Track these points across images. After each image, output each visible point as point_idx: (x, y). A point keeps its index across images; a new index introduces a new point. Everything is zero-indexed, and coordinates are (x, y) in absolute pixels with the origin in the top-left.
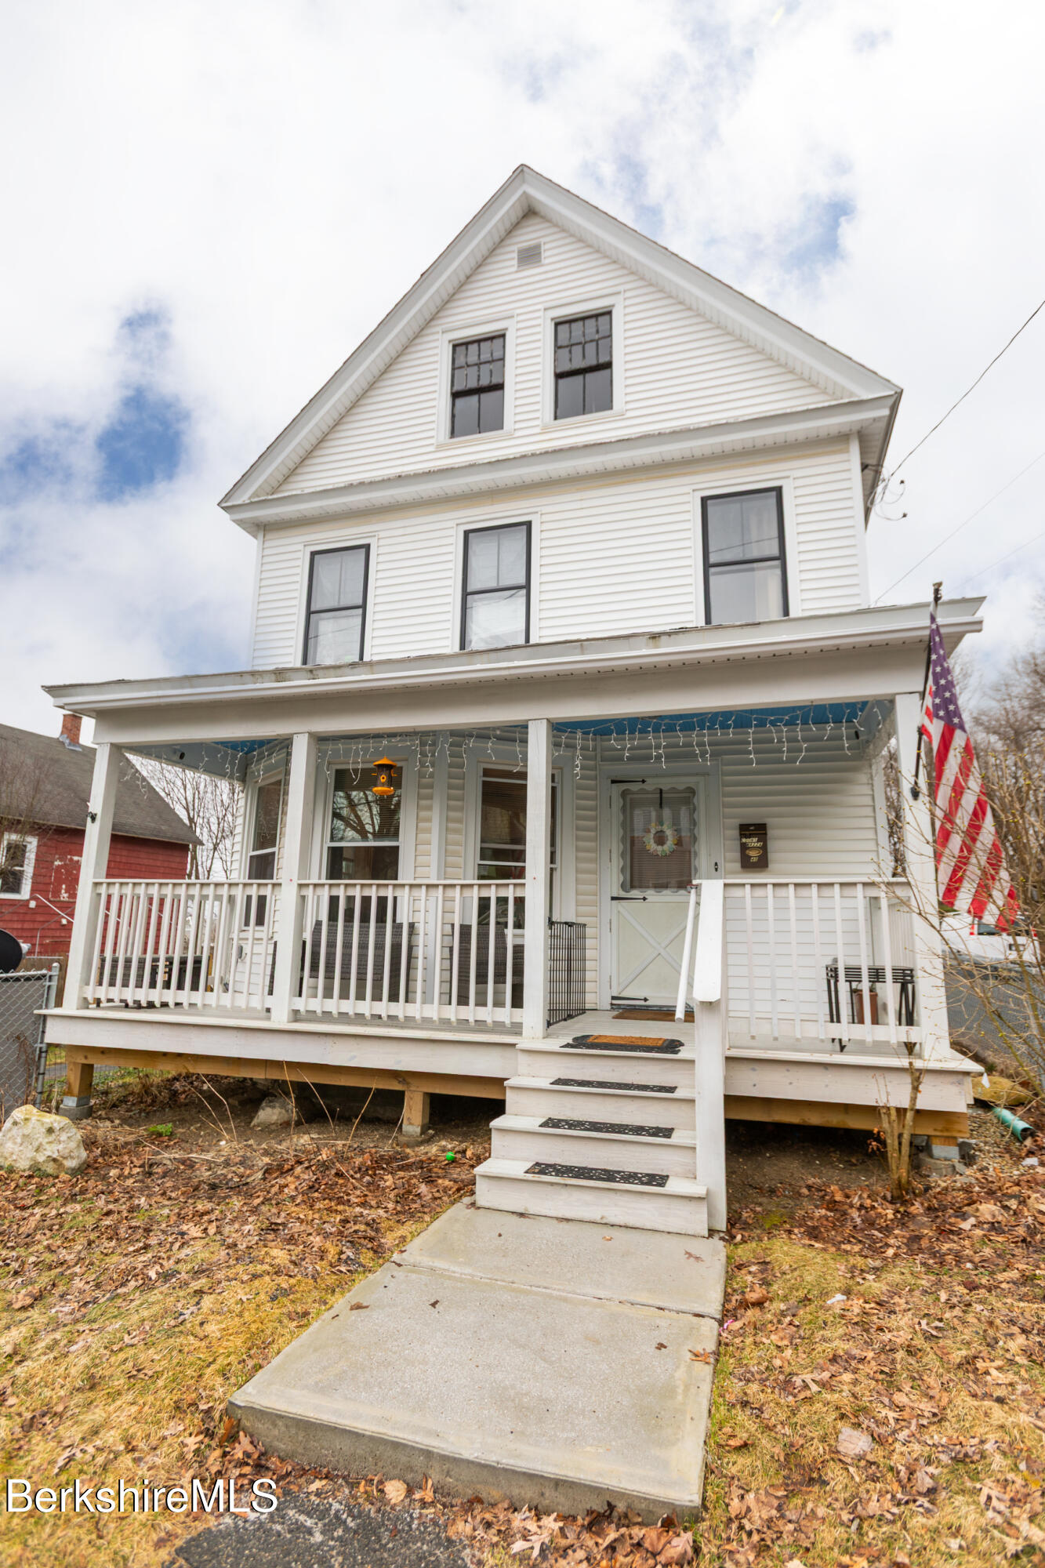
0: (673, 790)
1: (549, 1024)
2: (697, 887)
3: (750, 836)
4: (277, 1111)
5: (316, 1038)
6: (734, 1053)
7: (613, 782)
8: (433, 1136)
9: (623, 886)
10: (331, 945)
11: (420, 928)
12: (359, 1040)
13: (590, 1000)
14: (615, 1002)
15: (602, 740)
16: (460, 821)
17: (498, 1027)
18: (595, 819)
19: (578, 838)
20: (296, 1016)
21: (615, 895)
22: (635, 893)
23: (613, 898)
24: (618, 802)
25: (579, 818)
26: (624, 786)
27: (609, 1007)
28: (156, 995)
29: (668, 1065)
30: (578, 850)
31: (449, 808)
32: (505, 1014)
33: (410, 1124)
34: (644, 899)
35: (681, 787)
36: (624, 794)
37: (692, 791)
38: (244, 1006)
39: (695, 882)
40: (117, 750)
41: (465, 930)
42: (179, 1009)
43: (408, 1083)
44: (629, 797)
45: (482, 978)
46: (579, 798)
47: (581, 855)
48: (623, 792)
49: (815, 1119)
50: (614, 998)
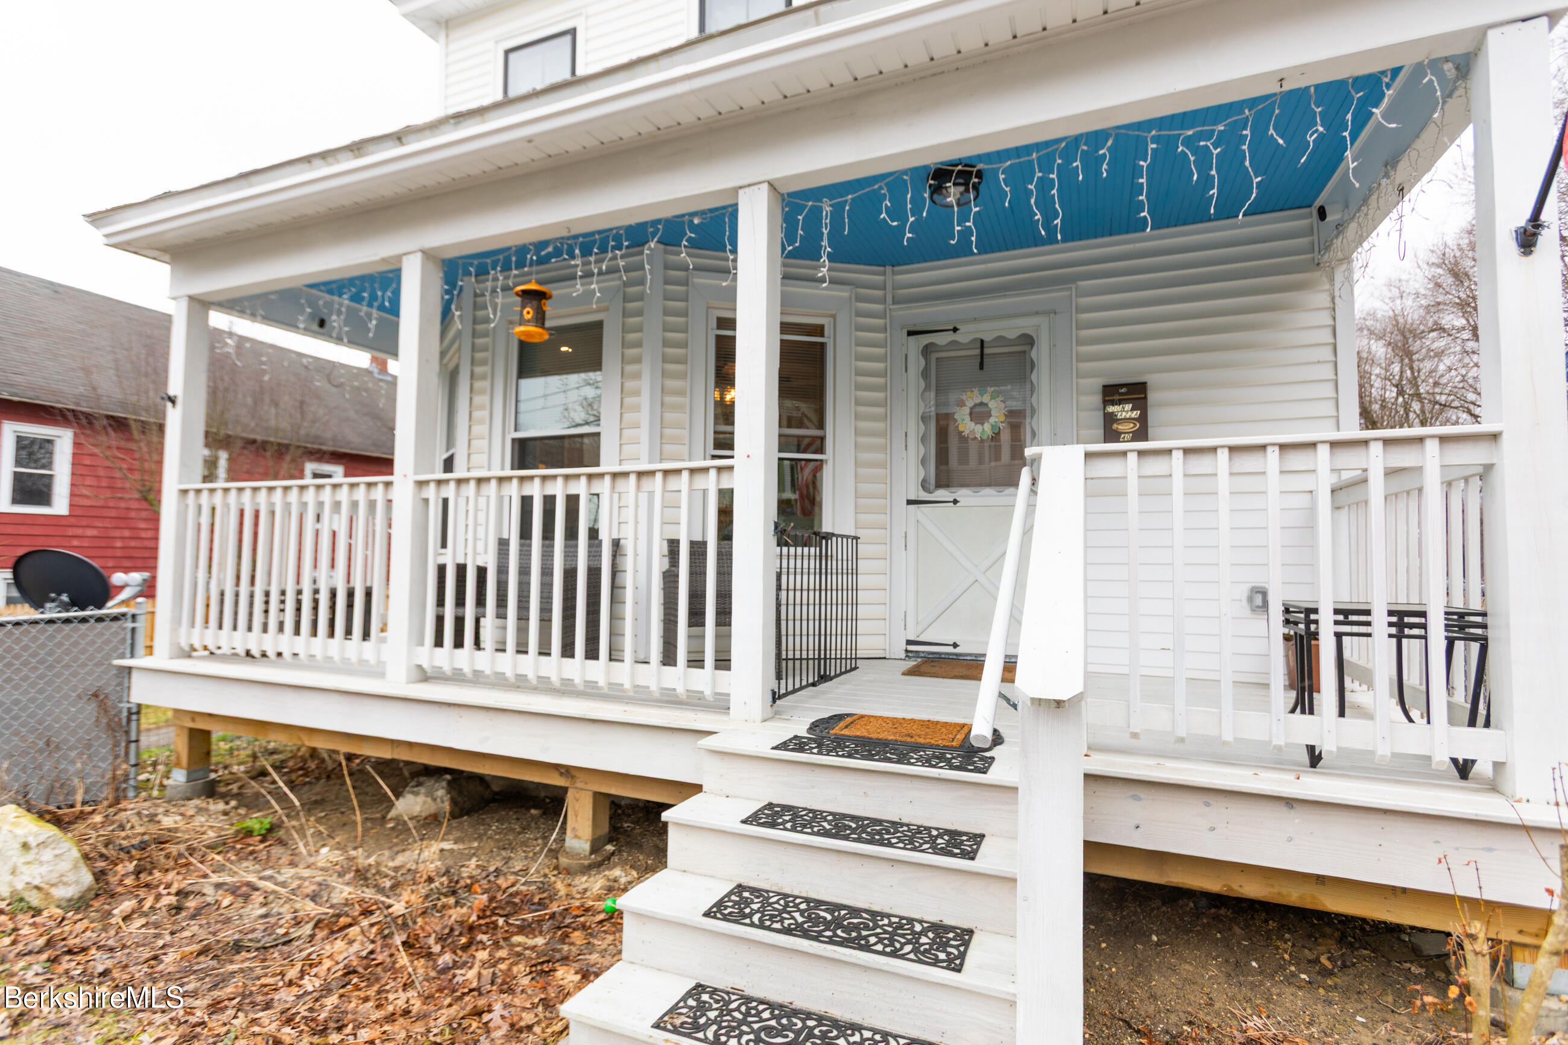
0: (1000, 340)
1: (776, 697)
3: (1120, 402)
4: (421, 799)
7: (910, 333)
8: (613, 854)
9: (924, 485)
10: (524, 571)
11: (628, 546)
13: (866, 645)
14: (911, 648)
15: (894, 273)
16: (681, 393)
17: (694, 701)
18: (883, 388)
19: (858, 417)
21: (912, 497)
22: (942, 494)
23: (910, 502)
24: (916, 363)
25: (859, 387)
26: (926, 339)
27: (903, 655)
29: (968, 792)
30: (858, 432)
31: (664, 374)
32: (704, 680)
33: (576, 837)
34: (955, 502)
35: (1012, 335)
36: (927, 351)
37: (1028, 340)
39: (1029, 452)
40: (200, 305)
41: (698, 550)
43: (573, 777)
44: (934, 356)
45: (696, 617)
46: (860, 358)
47: (862, 440)
48: (926, 347)
50: (909, 642)
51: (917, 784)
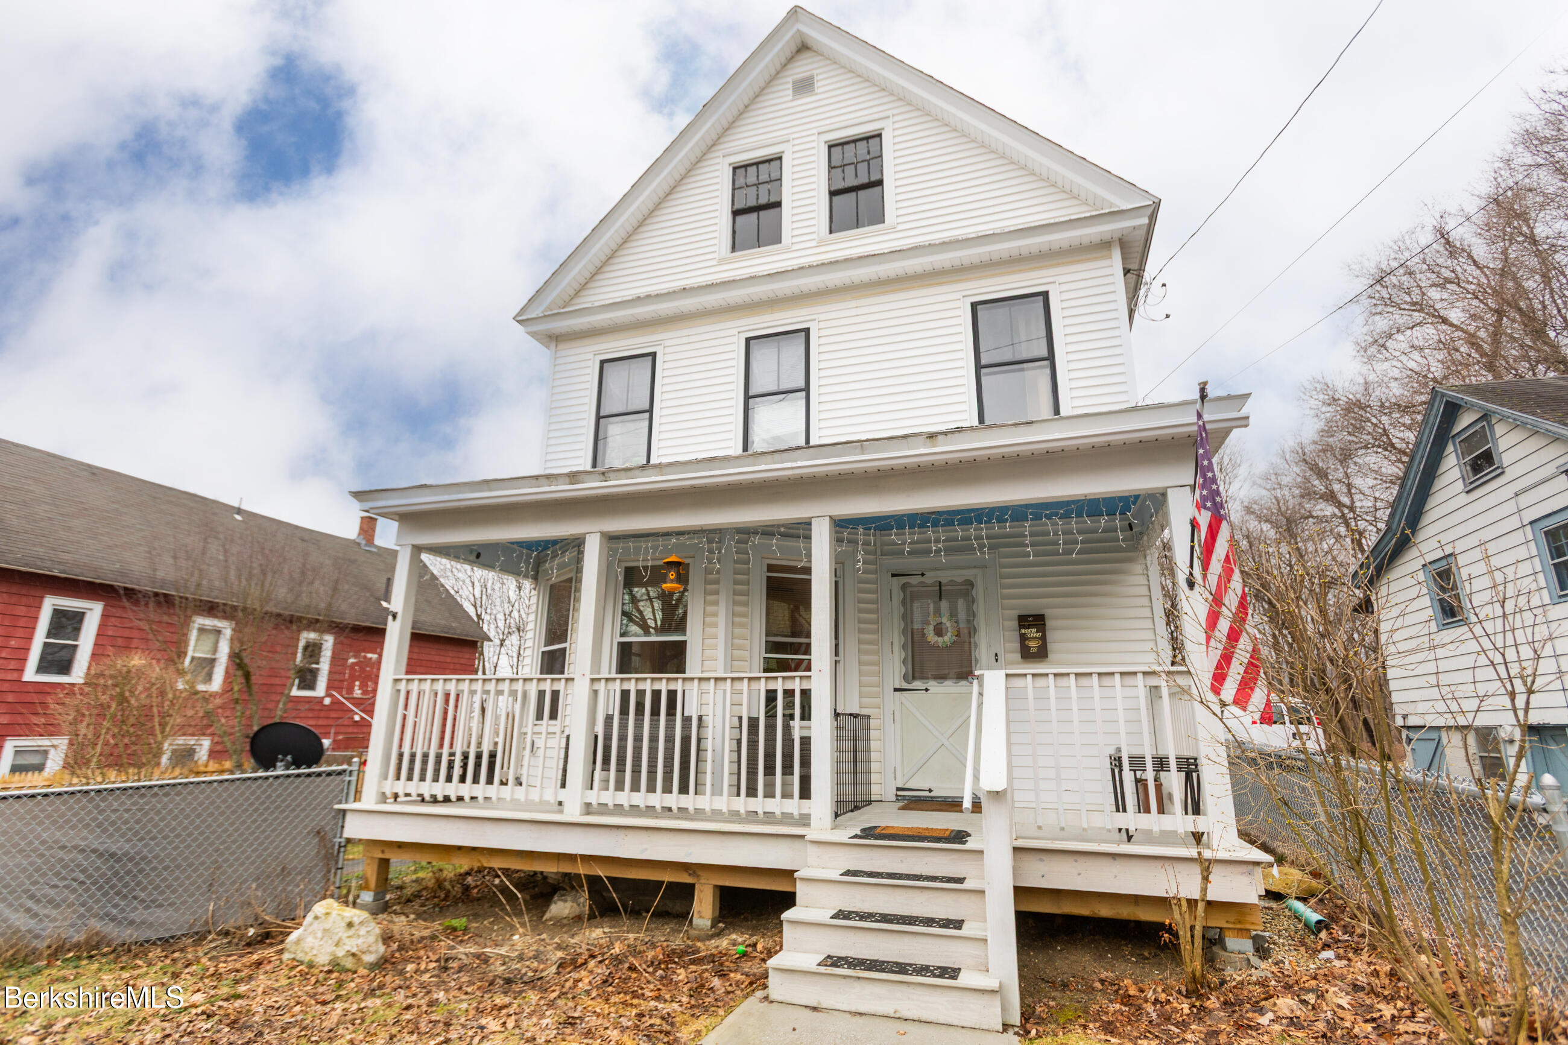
0: (952, 583)
1: (837, 815)
2: (980, 678)
3: (1029, 627)
4: (569, 904)
5: (607, 831)
6: (1021, 843)
7: (893, 575)
8: (724, 929)
9: (905, 678)
10: (623, 738)
11: (709, 721)
12: (649, 833)
13: (876, 791)
14: (900, 793)
15: (881, 535)
16: (745, 615)
17: (787, 818)
18: (876, 611)
19: (860, 631)
20: (588, 808)
21: (897, 686)
22: (917, 684)
23: (896, 690)
24: (898, 595)
25: (860, 611)
26: (904, 580)
27: (894, 799)
28: (453, 789)
29: (956, 856)
30: (860, 642)
31: (735, 603)
32: (794, 806)
33: (701, 917)
34: (927, 690)
35: (960, 580)
36: (904, 587)
37: (970, 584)
38: (537, 800)
39: (977, 673)
40: (418, 549)
41: (753, 723)
42: (474, 803)
43: (698, 876)
44: (909, 590)
45: (770, 770)
46: (861, 591)
47: (863, 647)
48: (904, 584)
49: (1105, 911)
50: (898, 789)
51: (930, 853)
